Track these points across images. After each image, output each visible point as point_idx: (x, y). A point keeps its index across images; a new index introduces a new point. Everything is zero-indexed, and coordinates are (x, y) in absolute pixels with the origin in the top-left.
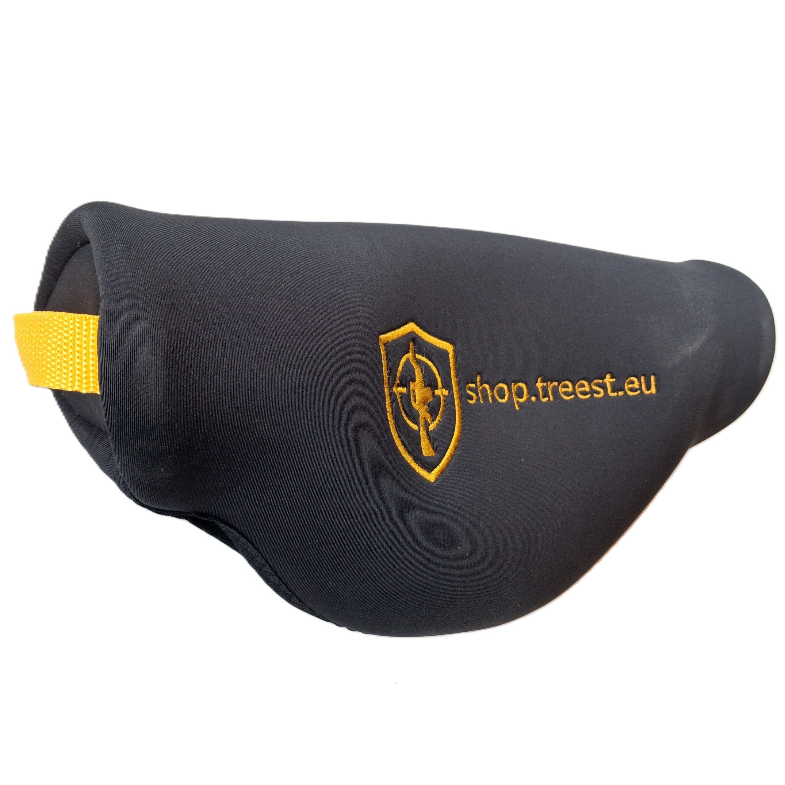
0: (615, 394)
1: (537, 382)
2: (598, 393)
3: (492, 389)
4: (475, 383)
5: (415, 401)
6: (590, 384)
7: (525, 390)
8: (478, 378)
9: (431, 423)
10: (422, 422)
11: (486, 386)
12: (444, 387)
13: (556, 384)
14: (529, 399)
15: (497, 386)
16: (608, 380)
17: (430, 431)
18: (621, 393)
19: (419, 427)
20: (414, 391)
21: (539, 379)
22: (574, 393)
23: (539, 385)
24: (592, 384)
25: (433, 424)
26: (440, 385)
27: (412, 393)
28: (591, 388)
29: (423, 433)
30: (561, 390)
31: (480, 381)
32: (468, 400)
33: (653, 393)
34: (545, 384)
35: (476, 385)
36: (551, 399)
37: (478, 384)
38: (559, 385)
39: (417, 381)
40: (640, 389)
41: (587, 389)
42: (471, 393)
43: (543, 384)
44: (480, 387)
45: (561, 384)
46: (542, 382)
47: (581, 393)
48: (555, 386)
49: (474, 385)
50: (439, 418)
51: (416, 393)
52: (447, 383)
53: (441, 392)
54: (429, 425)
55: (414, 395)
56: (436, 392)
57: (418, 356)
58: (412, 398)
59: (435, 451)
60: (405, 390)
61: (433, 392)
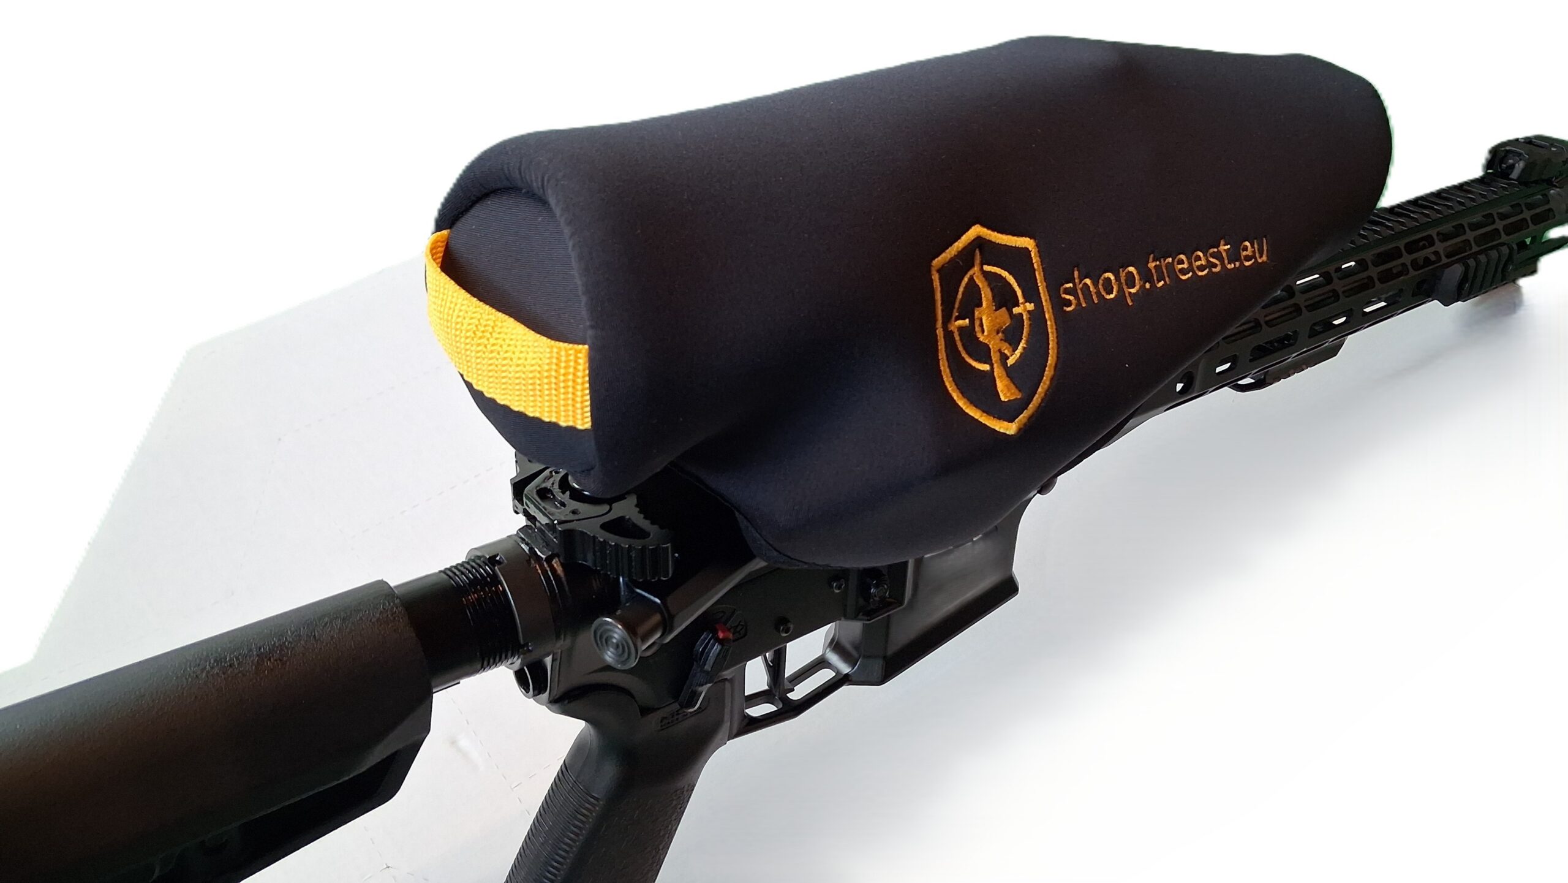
0: (1232, 267)
1: (1148, 262)
2: (1216, 265)
3: (1096, 284)
4: (1072, 280)
5: (983, 331)
6: (1205, 256)
7: (1137, 276)
8: (1076, 274)
9: (1012, 355)
10: (995, 357)
11: (1088, 281)
12: (1027, 299)
13: (1170, 260)
14: (1143, 287)
15: (1102, 278)
16: (1223, 248)
17: (1011, 365)
18: (1237, 264)
19: (992, 365)
20: (981, 320)
21: (1151, 256)
22: (1191, 268)
23: (1151, 265)
24: (1207, 254)
25: (1014, 356)
26: (1021, 300)
27: (977, 323)
28: (1207, 260)
29: (998, 371)
30: (1178, 269)
31: (1078, 277)
32: (1065, 308)
33: (1266, 261)
34: (1158, 263)
35: (1075, 284)
36: (1168, 283)
37: (1077, 280)
38: (1173, 260)
39: (984, 304)
40: (1254, 255)
41: (1204, 262)
42: (1068, 297)
43: (1156, 263)
44: (1080, 284)
45: (1176, 260)
46: (1154, 261)
47: (1198, 268)
48: (1170, 263)
49: (1071, 285)
50: (1022, 344)
51: (984, 321)
52: (1032, 294)
53: (1024, 308)
54: (1008, 358)
55: (981, 325)
56: (1016, 310)
57: (987, 268)
58: (977, 329)
59: (1020, 391)
60: (966, 323)
61: (1010, 311)
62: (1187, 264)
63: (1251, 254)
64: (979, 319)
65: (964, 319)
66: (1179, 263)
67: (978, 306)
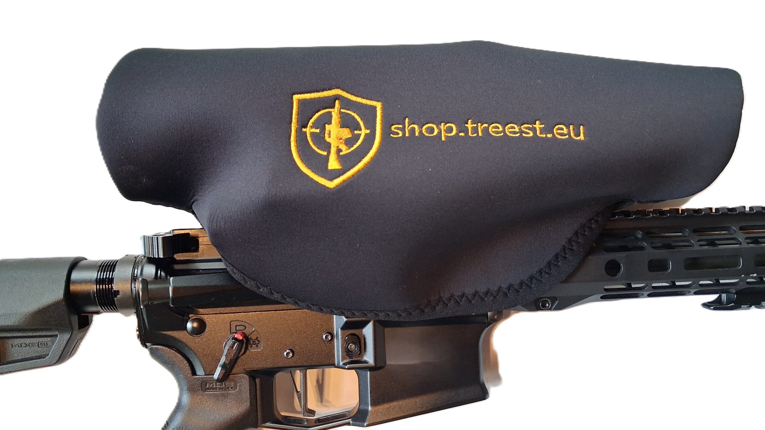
0: (544, 136)
1: (467, 123)
2: (527, 133)
3: (420, 128)
4: (403, 124)
5: (330, 137)
6: (519, 127)
7: (454, 128)
8: (406, 120)
9: (345, 150)
10: (333, 149)
11: (415, 126)
12: (366, 128)
13: (486, 125)
14: (457, 134)
15: (426, 125)
16: (538, 125)
18: (549, 136)
19: (329, 153)
20: (330, 132)
21: (470, 121)
22: (504, 132)
23: (470, 126)
24: (522, 127)
26: (362, 127)
27: (327, 132)
28: (520, 129)
29: (332, 157)
30: (491, 130)
31: (408, 122)
32: (392, 136)
33: (582, 139)
34: (475, 125)
35: (404, 126)
36: (481, 136)
37: (407, 124)
38: (489, 126)
39: (333, 124)
40: (569, 134)
41: (517, 130)
42: (396, 130)
43: (474, 125)
44: (408, 127)
45: (491, 126)
46: (472, 124)
47: (510, 132)
48: (485, 127)
49: (401, 126)
50: (355, 147)
51: (332, 133)
53: (363, 131)
54: (342, 151)
55: (329, 134)
56: (356, 131)
57: (343, 110)
58: (327, 135)
59: (341, 166)
60: (318, 131)
61: (352, 131)
62: (501, 129)
63: (566, 132)
64: (328, 131)
65: (317, 128)
66: (494, 128)
67: (328, 124)
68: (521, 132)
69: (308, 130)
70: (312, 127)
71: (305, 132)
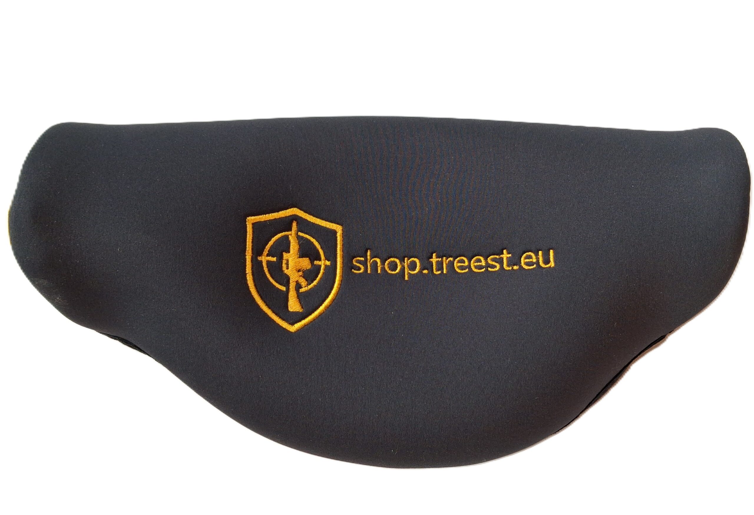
0: (510, 268)
1: (431, 258)
2: (494, 267)
3: (383, 263)
4: (365, 256)
5: (287, 268)
6: (486, 259)
7: (418, 264)
8: (369, 253)
9: (305, 287)
10: (292, 285)
11: (378, 260)
12: (327, 259)
13: (451, 259)
14: (421, 272)
15: (389, 260)
16: (505, 255)
17: (301, 293)
18: (516, 267)
19: (288, 289)
21: (434, 255)
22: (469, 267)
23: (434, 260)
24: (488, 259)
25: (307, 288)
26: (322, 258)
27: (284, 262)
28: (487, 263)
29: (291, 293)
30: (457, 265)
31: (370, 256)
32: (353, 270)
33: (552, 266)
34: (440, 259)
35: (366, 260)
36: (445, 272)
37: (369, 257)
38: (454, 260)
39: (292, 252)
40: (538, 263)
41: (483, 263)
42: (358, 265)
43: (438, 259)
44: (370, 260)
45: (456, 260)
46: (437, 258)
47: (476, 267)
48: (450, 261)
49: (362, 259)
50: (315, 283)
51: (290, 263)
52: (331, 256)
53: (323, 263)
54: (301, 288)
55: (287, 264)
56: (316, 262)
57: (300, 234)
58: (284, 266)
59: (302, 308)
60: (274, 259)
61: (312, 262)
62: (467, 264)
63: (534, 260)
64: (286, 260)
65: (274, 257)
66: (459, 262)
67: (286, 252)
68: (488, 266)
69: (264, 259)
70: (268, 255)
71: (261, 262)
